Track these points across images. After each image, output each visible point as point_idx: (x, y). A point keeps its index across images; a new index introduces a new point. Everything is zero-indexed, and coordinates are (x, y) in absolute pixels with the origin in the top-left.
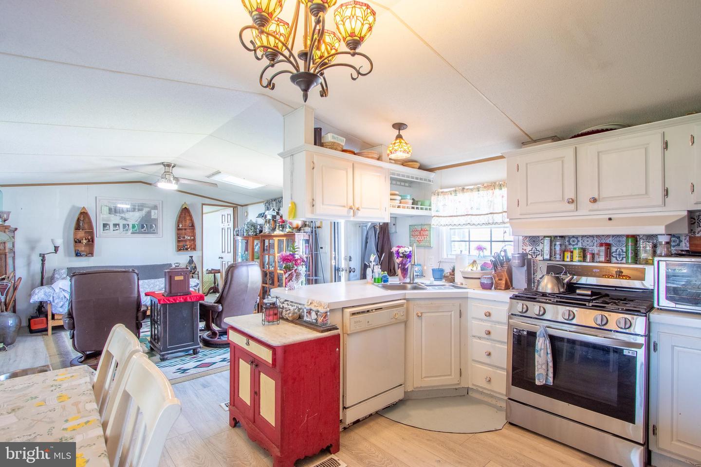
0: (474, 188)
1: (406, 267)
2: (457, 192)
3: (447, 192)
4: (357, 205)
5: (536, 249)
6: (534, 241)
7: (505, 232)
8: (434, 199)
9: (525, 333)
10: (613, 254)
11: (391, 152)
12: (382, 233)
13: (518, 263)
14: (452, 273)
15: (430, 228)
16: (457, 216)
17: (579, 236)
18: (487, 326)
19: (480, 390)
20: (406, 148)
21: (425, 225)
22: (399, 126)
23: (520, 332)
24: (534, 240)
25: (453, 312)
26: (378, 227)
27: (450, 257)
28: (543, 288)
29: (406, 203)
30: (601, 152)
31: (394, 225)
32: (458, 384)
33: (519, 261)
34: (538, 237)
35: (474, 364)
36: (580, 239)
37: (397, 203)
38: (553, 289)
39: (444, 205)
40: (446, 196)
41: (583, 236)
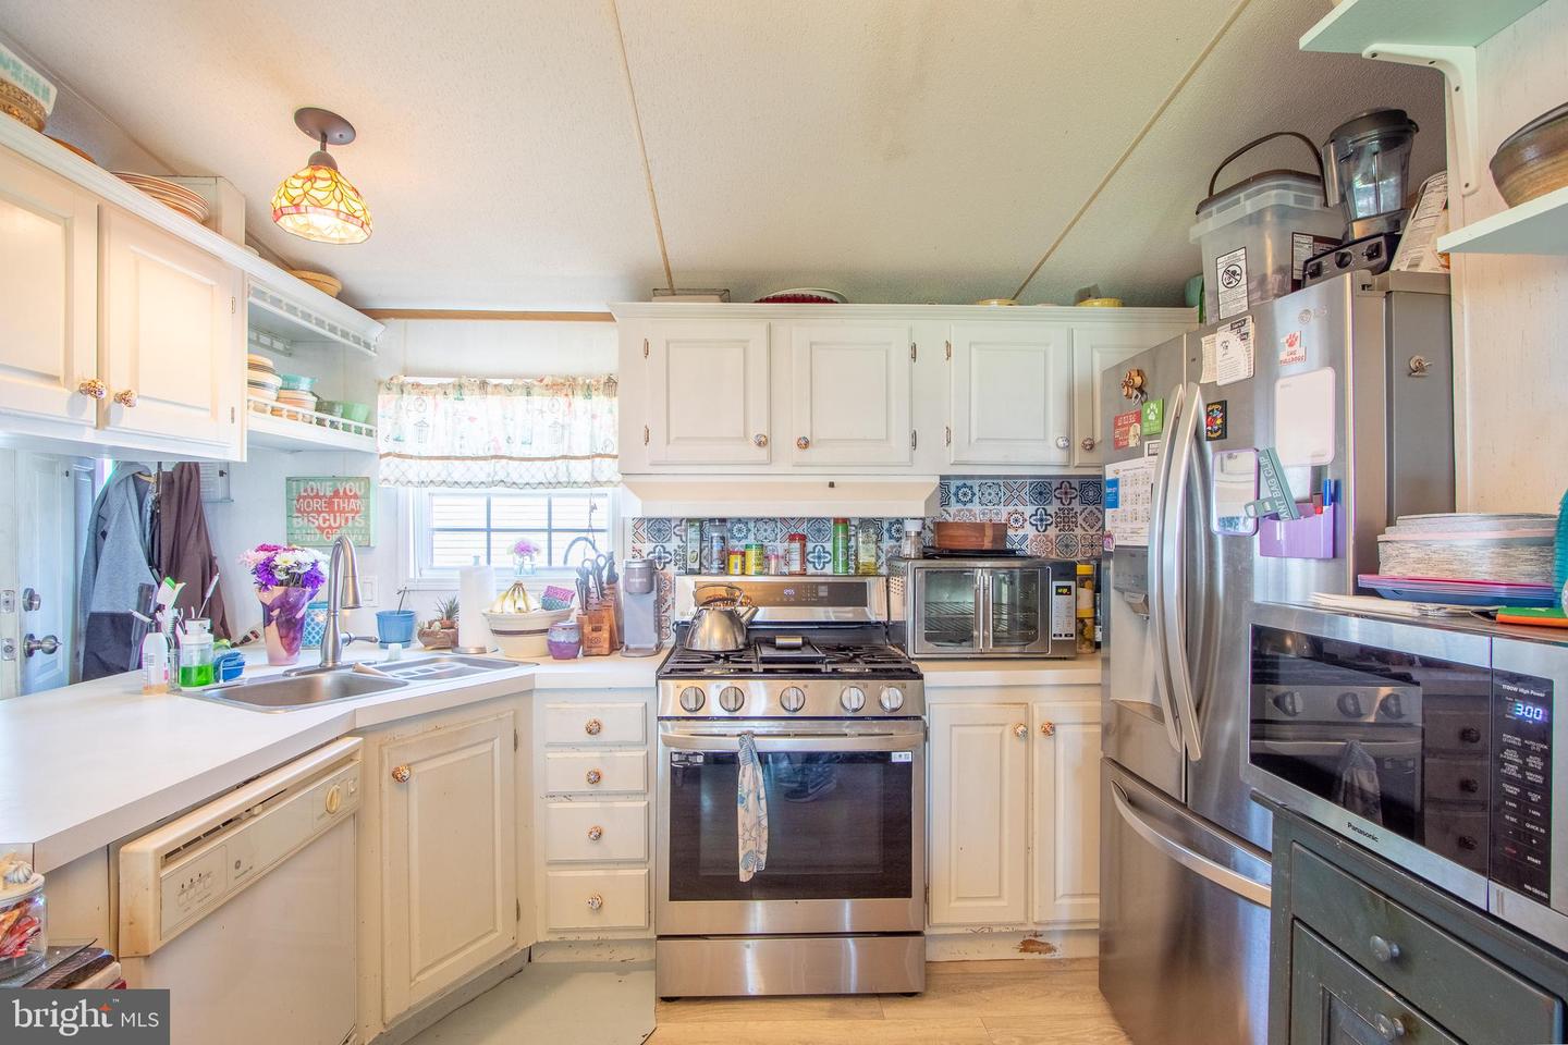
0: (518, 386)
1: (299, 616)
2: (465, 391)
3: (431, 387)
4: (116, 383)
5: (664, 548)
6: (659, 530)
7: (593, 508)
8: (386, 403)
9: (700, 759)
10: (809, 557)
11: (297, 206)
12: (175, 500)
13: (641, 583)
14: (448, 622)
15: (368, 490)
16: (464, 458)
17: (750, 519)
18: (591, 758)
19: (571, 937)
20: (357, 206)
21: (348, 479)
22: (322, 124)
23: (687, 759)
24: (658, 527)
25: (497, 741)
26: (152, 480)
27: (427, 574)
28: (703, 642)
29: (298, 402)
30: (816, 343)
31: (222, 474)
32: (513, 947)
33: (645, 580)
34: (669, 520)
35: (555, 873)
36: (751, 525)
37: (268, 397)
38: (724, 640)
39: (421, 425)
40: (428, 399)
41: (757, 520)
